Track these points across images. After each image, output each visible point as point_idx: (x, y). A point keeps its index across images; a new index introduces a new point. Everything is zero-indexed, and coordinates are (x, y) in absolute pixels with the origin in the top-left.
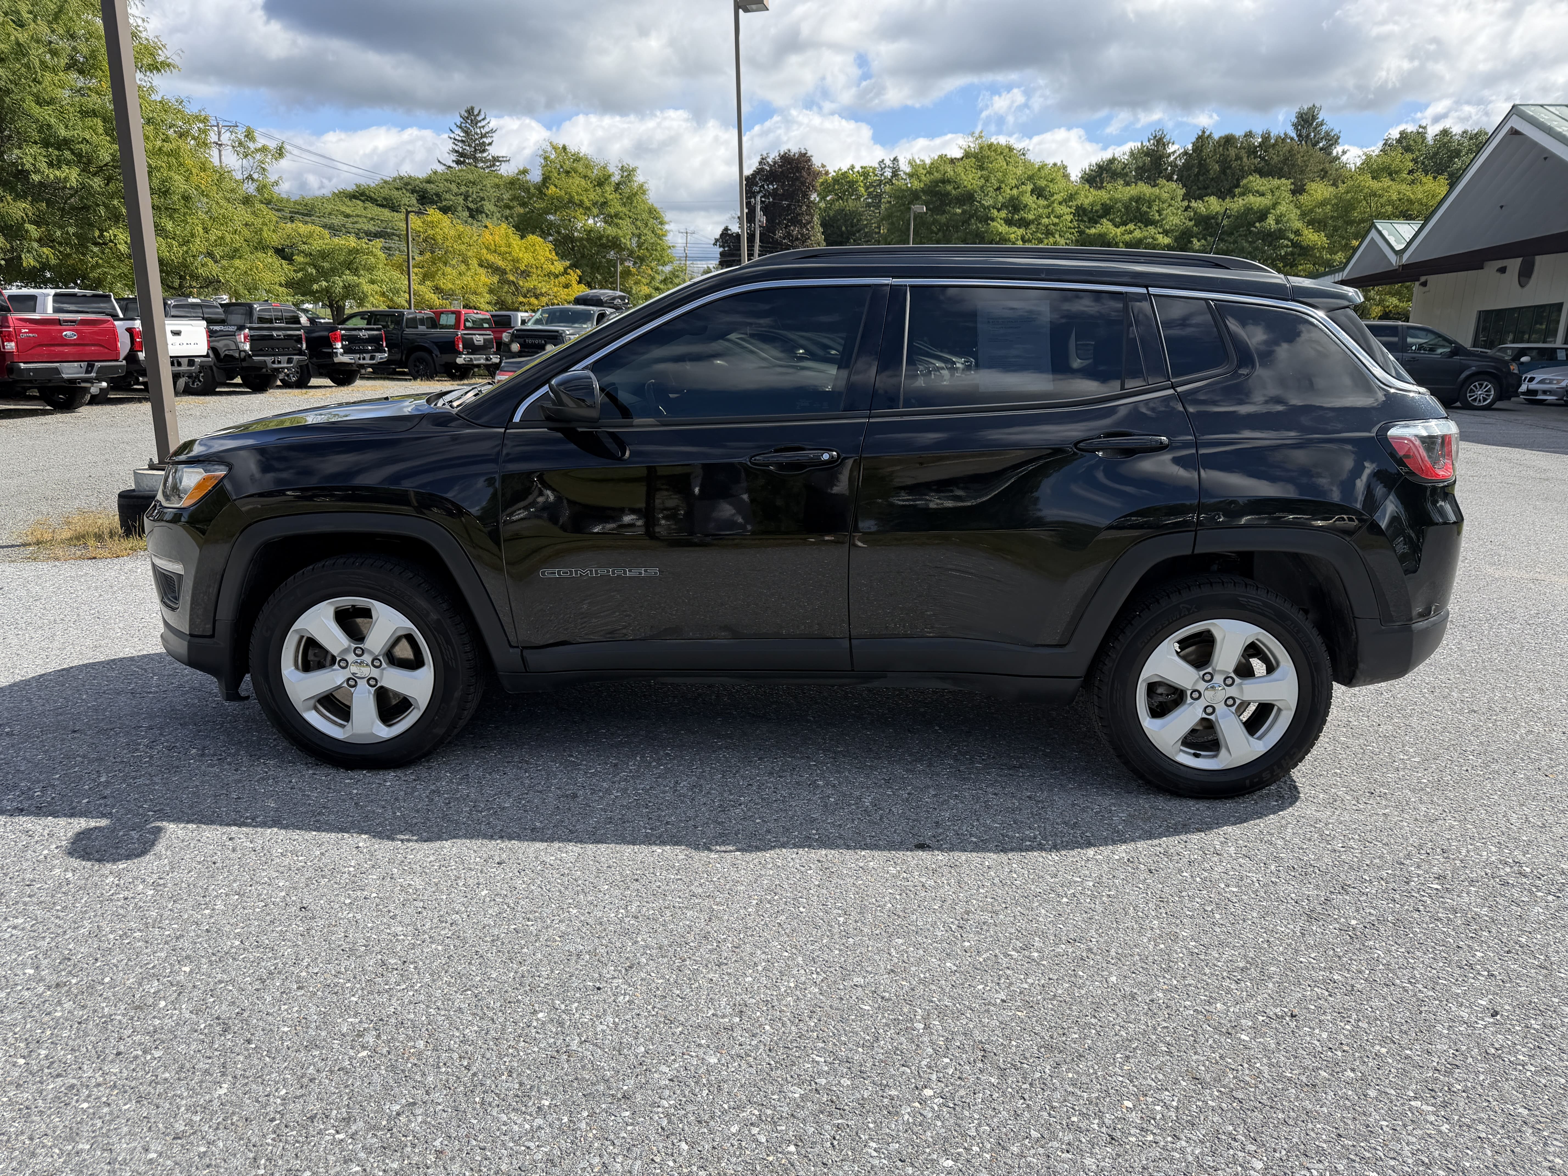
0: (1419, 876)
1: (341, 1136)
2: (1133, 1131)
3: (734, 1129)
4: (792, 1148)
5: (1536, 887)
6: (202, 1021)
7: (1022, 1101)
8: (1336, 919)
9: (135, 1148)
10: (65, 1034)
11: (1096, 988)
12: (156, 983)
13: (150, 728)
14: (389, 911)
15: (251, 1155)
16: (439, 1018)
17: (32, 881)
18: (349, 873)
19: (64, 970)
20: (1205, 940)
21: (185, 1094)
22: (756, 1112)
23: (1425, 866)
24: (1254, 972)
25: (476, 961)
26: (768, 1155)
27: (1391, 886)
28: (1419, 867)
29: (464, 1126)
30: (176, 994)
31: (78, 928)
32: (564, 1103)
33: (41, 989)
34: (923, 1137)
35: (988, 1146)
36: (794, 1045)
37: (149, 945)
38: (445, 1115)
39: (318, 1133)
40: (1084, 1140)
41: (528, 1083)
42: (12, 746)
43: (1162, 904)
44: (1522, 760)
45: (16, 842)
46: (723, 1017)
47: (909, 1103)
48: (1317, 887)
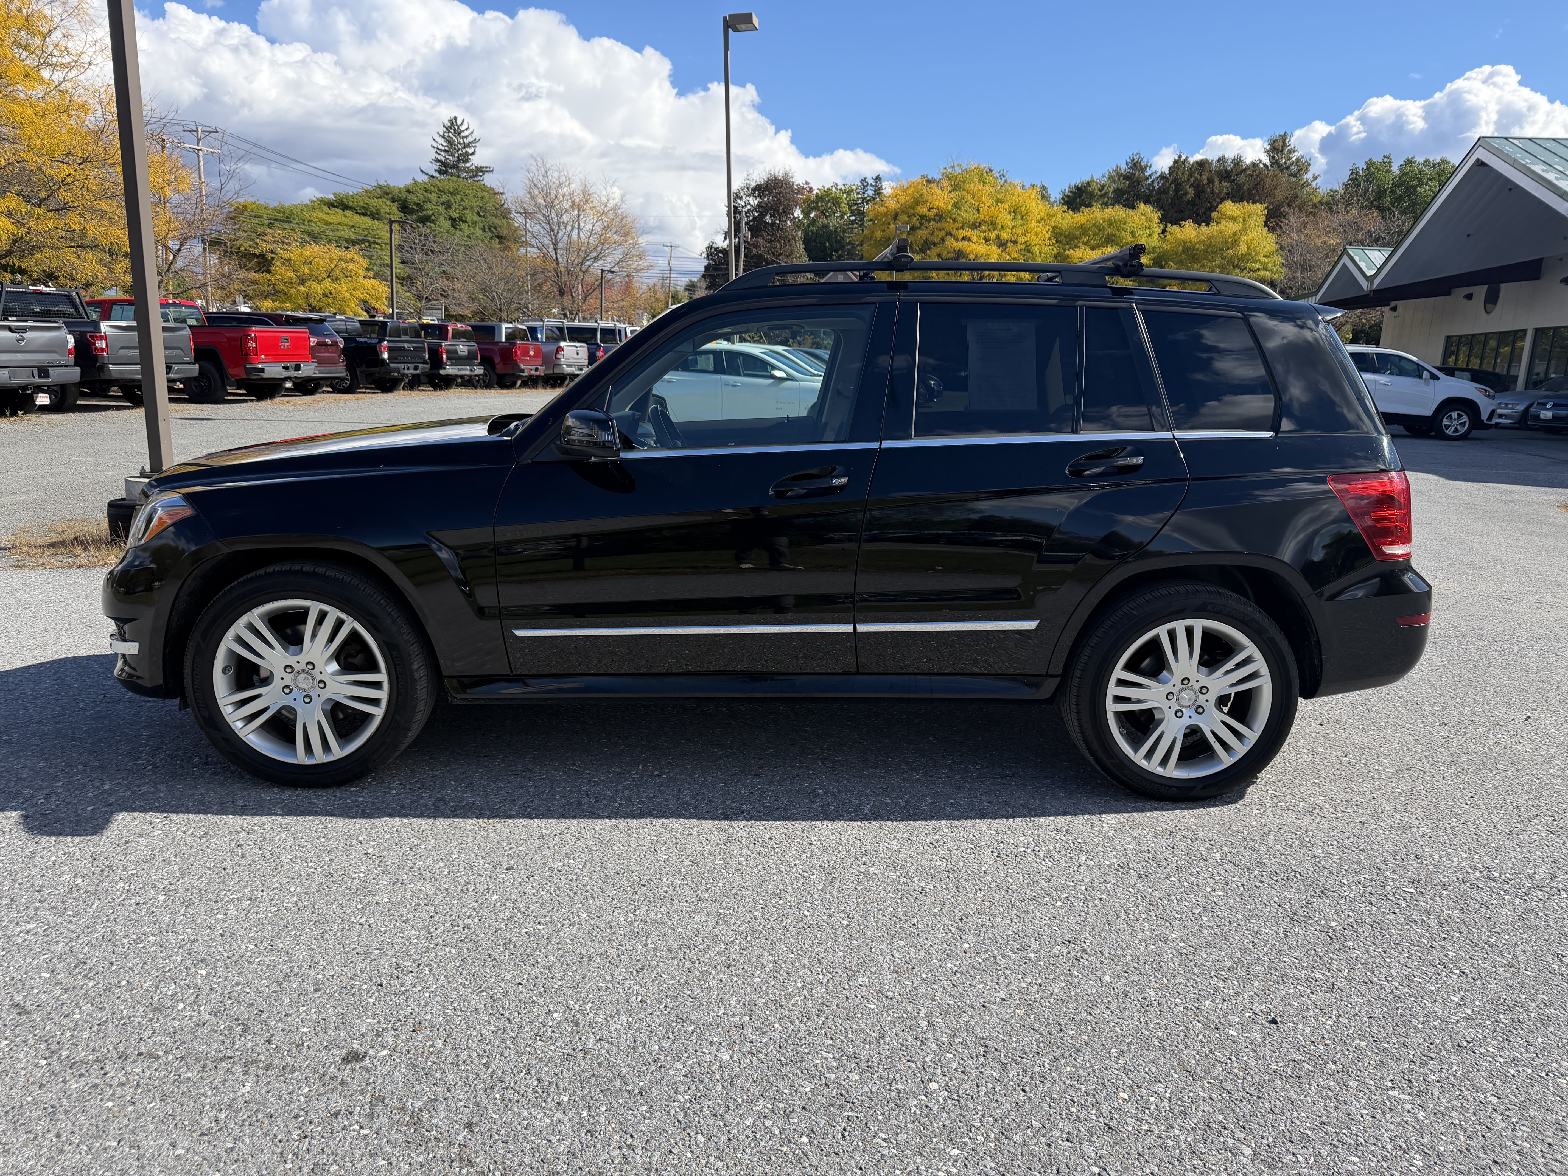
0: (1394, 879)
1: (366, 1132)
2: (1129, 1120)
3: (748, 1122)
4: (805, 1139)
5: (1504, 891)
6: (221, 1023)
7: (1023, 1093)
8: (1316, 921)
9: (163, 1144)
10: (86, 1034)
11: (1090, 986)
12: (173, 986)
13: (150, 737)
14: (402, 916)
15: (279, 1150)
16: (457, 1019)
17: (42, 886)
18: (360, 878)
19: (80, 973)
20: (1193, 942)
21: (209, 1093)
22: (770, 1106)
23: (1400, 871)
24: (1241, 972)
25: (490, 963)
26: (782, 1146)
27: (1369, 889)
28: (1394, 872)
29: (486, 1121)
30: (193, 997)
31: (91, 932)
32: (583, 1098)
33: (58, 991)
34: (930, 1128)
35: (993, 1136)
36: (804, 1042)
37: (163, 949)
38: (467, 1111)
39: (343, 1129)
40: (1083, 1130)
41: (547, 1079)
42: (12, 754)
43: (1151, 908)
44: (1490, 770)
45: (22, 848)
46: (734, 1016)
47: (916, 1095)
48: (1299, 890)
